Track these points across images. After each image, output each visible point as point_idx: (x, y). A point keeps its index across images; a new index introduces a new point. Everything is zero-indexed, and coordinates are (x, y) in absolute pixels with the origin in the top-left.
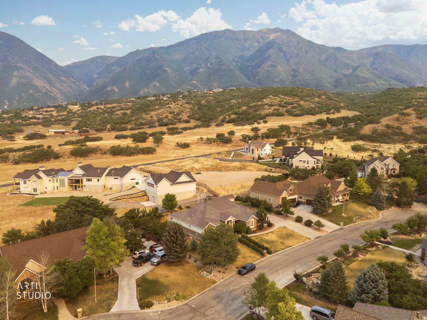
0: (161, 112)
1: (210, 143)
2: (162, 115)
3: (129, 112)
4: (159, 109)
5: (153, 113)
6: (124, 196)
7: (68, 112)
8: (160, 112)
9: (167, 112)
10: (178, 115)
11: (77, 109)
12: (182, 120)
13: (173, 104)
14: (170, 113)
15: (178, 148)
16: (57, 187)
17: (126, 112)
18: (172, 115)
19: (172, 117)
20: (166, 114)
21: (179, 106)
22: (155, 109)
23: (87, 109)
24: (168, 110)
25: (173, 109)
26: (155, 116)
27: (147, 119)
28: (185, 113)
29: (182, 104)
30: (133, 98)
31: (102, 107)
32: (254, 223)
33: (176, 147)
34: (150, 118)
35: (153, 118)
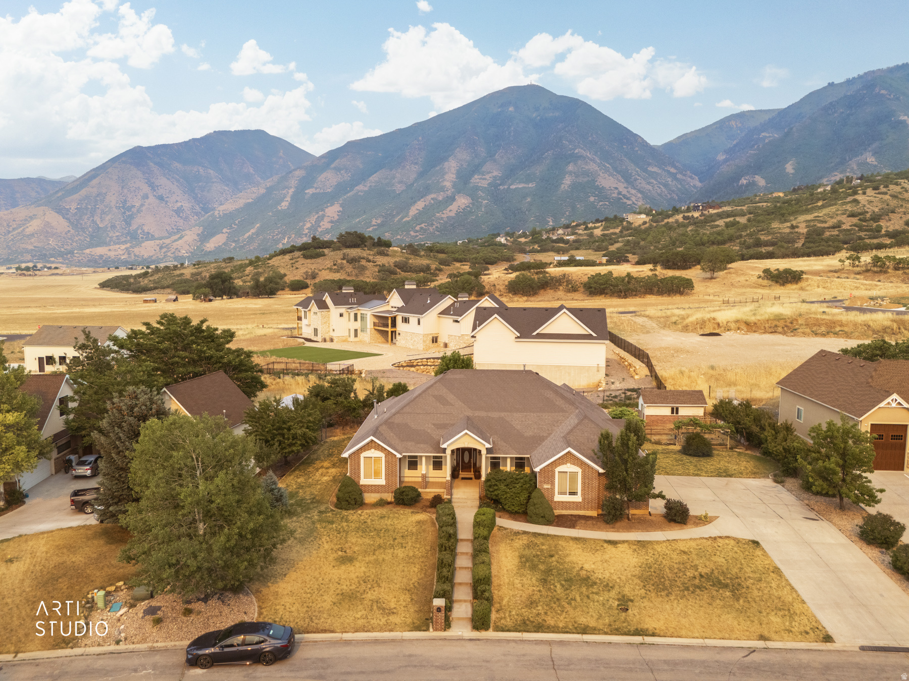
0: (825, 215)
1: (881, 271)
2: (826, 222)
3: (743, 220)
4: (823, 207)
5: (802, 218)
7: (623, 228)
8: (820, 215)
9: (843, 214)
10: (876, 218)
11: (641, 222)
12: (883, 232)
13: (870, 191)
14: (852, 215)
15: (765, 282)
16: (356, 331)
17: (738, 219)
18: (855, 220)
19: (855, 225)
20: (839, 218)
21: (887, 197)
22: (813, 207)
23: (662, 221)
24: (849, 207)
25: (864, 206)
26: (803, 225)
27: (779, 233)
28: (900, 215)
29: (900, 193)
30: (779, 191)
31: (696, 214)
32: (583, 483)
33: (760, 280)
34: (788, 230)
35: (796, 230)
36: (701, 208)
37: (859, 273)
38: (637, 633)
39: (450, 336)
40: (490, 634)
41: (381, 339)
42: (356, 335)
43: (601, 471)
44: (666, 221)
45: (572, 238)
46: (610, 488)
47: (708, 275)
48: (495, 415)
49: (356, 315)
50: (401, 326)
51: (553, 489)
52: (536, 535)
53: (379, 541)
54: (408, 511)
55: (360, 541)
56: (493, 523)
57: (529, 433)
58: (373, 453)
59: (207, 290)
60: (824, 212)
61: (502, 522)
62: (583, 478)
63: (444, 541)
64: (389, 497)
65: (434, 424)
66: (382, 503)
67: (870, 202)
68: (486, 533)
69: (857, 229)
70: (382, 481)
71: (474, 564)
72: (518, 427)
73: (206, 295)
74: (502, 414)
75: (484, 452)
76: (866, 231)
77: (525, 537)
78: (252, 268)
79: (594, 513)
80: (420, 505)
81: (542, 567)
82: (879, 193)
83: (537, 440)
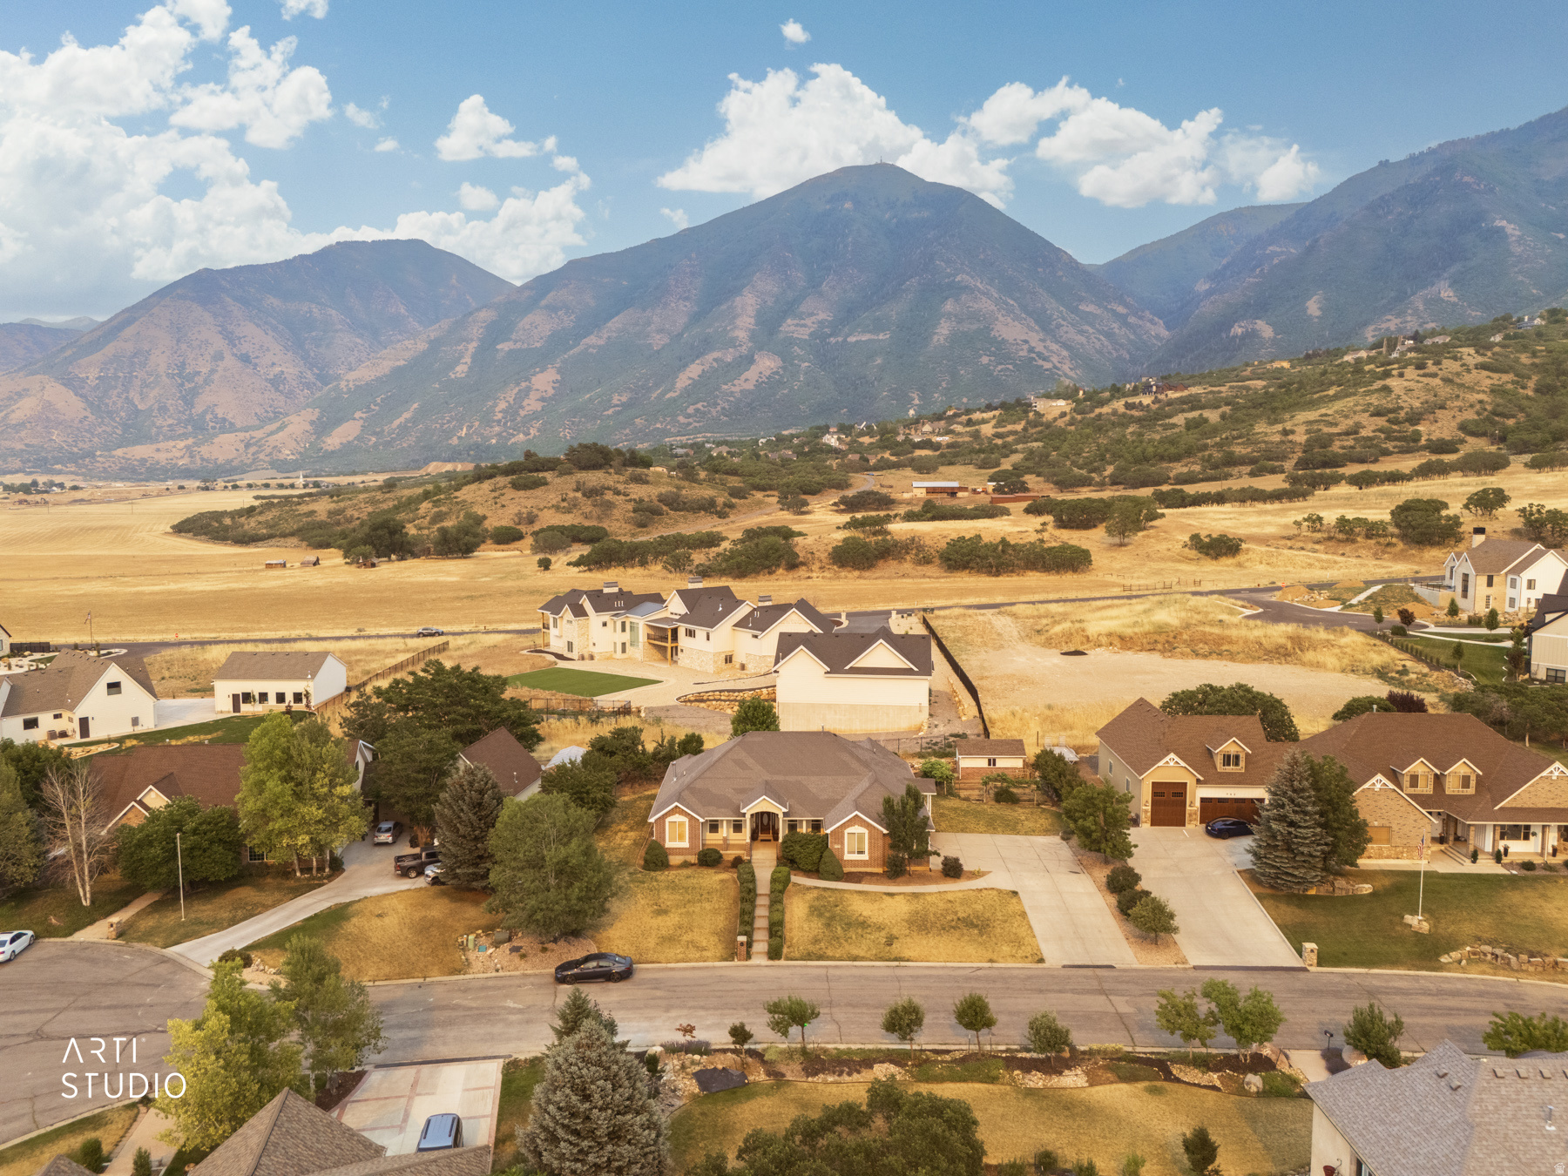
0: (1336, 412)
1: (1347, 540)
2: (1336, 425)
3: (1213, 416)
4: (1336, 397)
5: (1302, 416)
6: (721, 691)
7: (1028, 423)
8: (1329, 412)
9: (1364, 411)
10: (1414, 418)
11: (1056, 413)
12: (1423, 442)
13: (1410, 372)
14: (1378, 413)
15: (1193, 553)
16: (624, 644)
17: (1207, 414)
18: (1381, 422)
19: (1380, 430)
20: (1357, 418)
21: (1437, 381)
22: (1320, 398)
24: (1374, 400)
25: (1399, 397)
26: (1302, 429)
27: (1265, 442)
28: (1452, 413)
29: (1458, 374)
30: (1284, 360)
31: (1146, 400)
32: (870, 843)
33: (1187, 550)
34: (1277, 438)
35: (1290, 437)
36: (1154, 389)
37: (1318, 542)
38: (896, 959)
39: (748, 655)
40: (782, 962)
41: (658, 655)
42: (624, 651)
43: (885, 832)
45: (945, 439)
46: (892, 847)
47: (1117, 540)
48: (792, 778)
49: (623, 624)
50: (683, 640)
51: (843, 849)
52: (825, 889)
53: (688, 897)
54: (711, 871)
55: (672, 897)
56: (788, 880)
57: (824, 796)
58: (677, 818)
59: (368, 548)
60: (1335, 408)
61: (796, 879)
62: (870, 838)
63: (745, 894)
64: (693, 859)
65: (734, 789)
66: (686, 865)
67: (1409, 390)
68: (781, 887)
69: (1383, 436)
70: (686, 844)
71: (770, 912)
72: (814, 791)
73: (366, 557)
74: (800, 778)
75: (781, 816)
76: (1396, 439)
77: (816, 892)
78: (430, 505)
79: (880, 870)
80: (721, 866)
81: (827, 915)
82: (1425, 375)
83: (832, 803)
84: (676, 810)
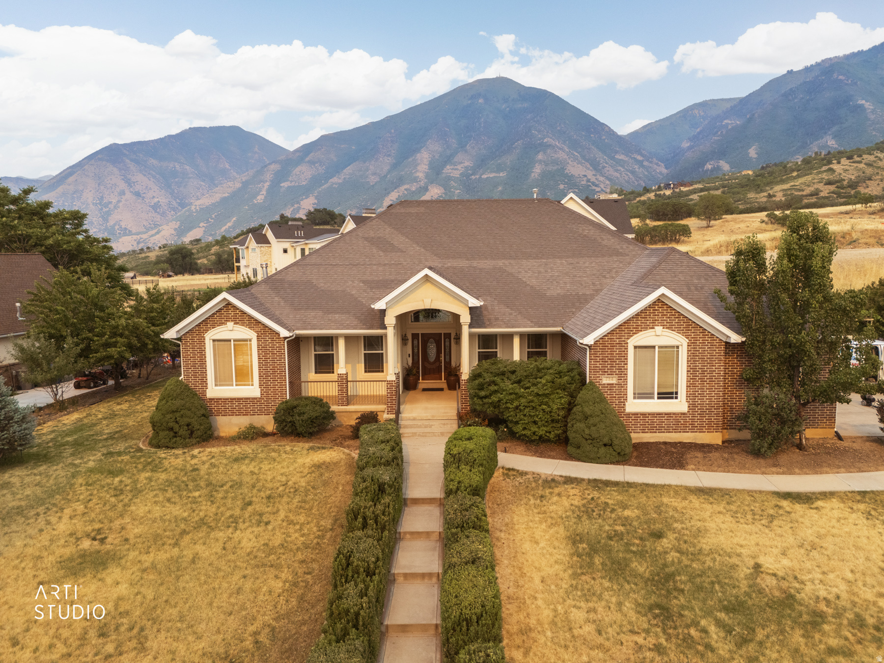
0: (802, 183)
2: (803, 190)
3: (717, 193)
4: (798, 176)
5: (778, 188)
8: (796, 184)
9: (820, 182)
10: (854, 185)
13: (844, 161)
14: (829, 183)
17: (712, 192)
18: (832, 188)
19: (833, 192)
20: (816, 186)
21: (862, 166)
22: (787, 178)
23: (635, 199)
24: (825, 176)
25: (840, 174)
26: (781, 194)
27: (757, 202)
28: (877, 182)
29: (874, 162)
30: (748, 169)
31: (668, 192)
32: (692, 370)
33: (764, 224)
34: (765, 199)
35: (774, 199)
36: (672, 186)
37: (873, 213)
43: (735, 338)
44: (638, 199)
46: (748, 381)
49: (303, 250)
51: (622, 385)
54: (302, 446)
56: (490, 464)
57: (555, 291)
58: (230, 331)
60: (800, 181)
61: (508, 459)
62: (692, 358)
64: (268, 423)
65: (364, 282)
66: (253, 434)
67: (846, 171)
68: (475, 478)
69: (835, 196)
70: (253, 390)
71: (448, 567)
72: (534, 282)
74: (500, 263)
75: (465, 318)
76: (844, 197)
77: (573, 490)
79: (715, 438)
80: (334, 435)
82: (854, 162)
83: (578, 301)
84: (226, 313)
